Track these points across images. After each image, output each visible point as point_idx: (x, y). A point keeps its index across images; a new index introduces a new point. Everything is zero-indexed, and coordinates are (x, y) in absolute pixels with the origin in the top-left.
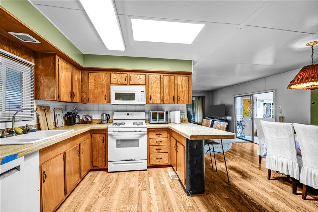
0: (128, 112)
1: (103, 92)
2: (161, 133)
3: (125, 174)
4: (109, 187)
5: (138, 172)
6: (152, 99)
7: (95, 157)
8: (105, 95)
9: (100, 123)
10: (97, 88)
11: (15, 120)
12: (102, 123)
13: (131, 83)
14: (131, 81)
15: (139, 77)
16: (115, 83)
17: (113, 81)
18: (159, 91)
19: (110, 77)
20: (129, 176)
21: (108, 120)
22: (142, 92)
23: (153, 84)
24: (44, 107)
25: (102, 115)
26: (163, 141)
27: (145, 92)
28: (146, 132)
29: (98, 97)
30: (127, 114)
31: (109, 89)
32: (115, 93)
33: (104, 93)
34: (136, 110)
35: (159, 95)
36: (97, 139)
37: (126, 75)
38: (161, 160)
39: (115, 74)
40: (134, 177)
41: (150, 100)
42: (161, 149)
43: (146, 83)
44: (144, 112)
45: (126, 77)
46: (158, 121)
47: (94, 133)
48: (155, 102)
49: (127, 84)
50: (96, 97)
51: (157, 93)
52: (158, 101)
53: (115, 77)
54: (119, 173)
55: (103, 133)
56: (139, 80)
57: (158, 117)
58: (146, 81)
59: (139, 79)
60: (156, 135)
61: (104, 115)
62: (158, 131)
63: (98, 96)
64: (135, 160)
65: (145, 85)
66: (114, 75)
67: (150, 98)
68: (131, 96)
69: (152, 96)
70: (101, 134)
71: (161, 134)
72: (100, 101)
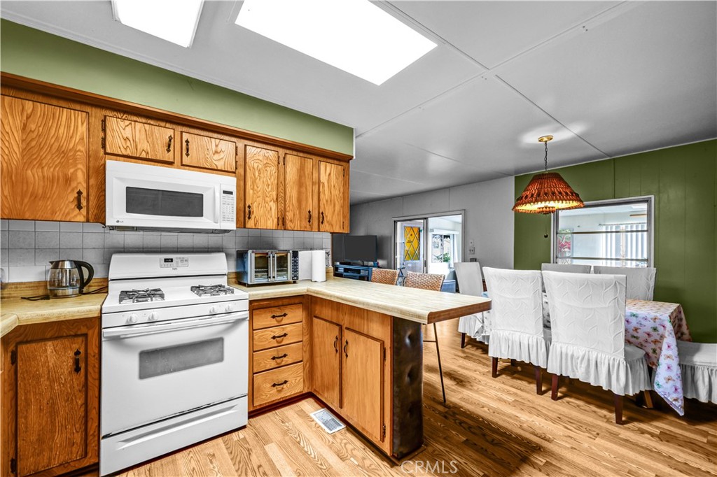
0: (168, 252)
1: (68, 180)
2: (286, 312)
3: (174, 461)
5: (220, 440)
6: (253, 217)
7: (33, 438)
8: (80, 193)
9: (46, 297)
10: (40, 164)
12: (56, 296)
13: (186, 160)
14: (187, 155)
15: (217, 146)
16: (125, 153)
17: (115, 143)
18: (274, 193)
19: (104, 130)
21: (83, 283)
22: (225, 192)
23: (257, 174)
26: (291, 331)
27: (235, 193)
28: (247, 314)
29: (44, 197)
30: (166, 260)
31: (98, 175)
32: (127, 188)
33: (74, 184)
34: (195, 246)
35: (273, 205)
37: (170, 132)
38: (285, 386)
39: (127, 122)
40: (216, 463)
41: (249, 218)
42: (285, 356)
43: (236, 168)
44: (223, 255)
45: (170, 139)
46: (274, 277)
47: (27, 342)
48: (261, 225)
49: (170, 163)
50: (34, 196)
51: (268, 199)
52: (271, 223)
53: (122, 131)
55: (76, 336)
56: (216, 157)
57: (273, 264)
58: (236, 162)
59: (216, 152)
60: (274, 317)
61: (67, 265)
62: (278, 306)
63: (40, 191)
64: (209, 406)
65: (234, 173)
66: (122, 124)
67: (250, 212)
68: (190, 204)
69: (254, 208)
70: (67, 342)
71: (285, 315)
72: (53, 213)
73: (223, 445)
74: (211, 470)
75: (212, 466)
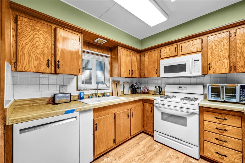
0: (180, 85)
1: (154, 67)
2: (226, 118)
3: (169, 150)
4: (147, 156)
5: (185, 156)
6: (212, 69)
7: (146, 123)
8: (156, 70)
9: (153, 94)
10: (150, 65)
11: (98, 89)
12: (155, 94)
13: (181, 53)
14: (181, 51)
15: (192, 43)
16: (165, 57)
17: (163, 55)
18: (227, 55)
19: (161, 53)
20: (172, 155)
21: (160, 92)
22: (195, 61)
23: (214, 48)
24: (116, 81)
25: (156, 87)
26: (230, 130)
27: (200, 61)
28: (198, 112)
29: (151, 72)
30: (179, 87)
31: (159, 64)
32: (165, 67)
33: (155, 68)
34: (191, 82)
35: (226, 61)
36: (147, 108)
37: (176, 46)
38: (225, 158)
39: (165, 48)
40: (177, 160)
41: (210, 69)
42: (226, 142)
43: (202, 49)
44: (202, 86)
45: (176, 48)
46: (223, 98)
47: (145, 103)
48: (218, 71)
49: (176, 56)
50: (150, 72)
51: (222, 58)
52: (225, 70)
53: (165, 51)
54: (163, 145)
56: (193, 47)
57: (223, 93)
58: (202, 46)
59: (193, 46)
60: (217, 118)
61: (157, 87)
62: (220, 114)
63: (151, 71)
65: (201, 51)
66: (164, 49)
67: (209, 67)
68: (182, 68)
69: (213, 64)
70: (150, 104)
71: (225, 119)
72: (152, 75)
73: (184, 158)
74: (174, 160)
75: (175, 160)
